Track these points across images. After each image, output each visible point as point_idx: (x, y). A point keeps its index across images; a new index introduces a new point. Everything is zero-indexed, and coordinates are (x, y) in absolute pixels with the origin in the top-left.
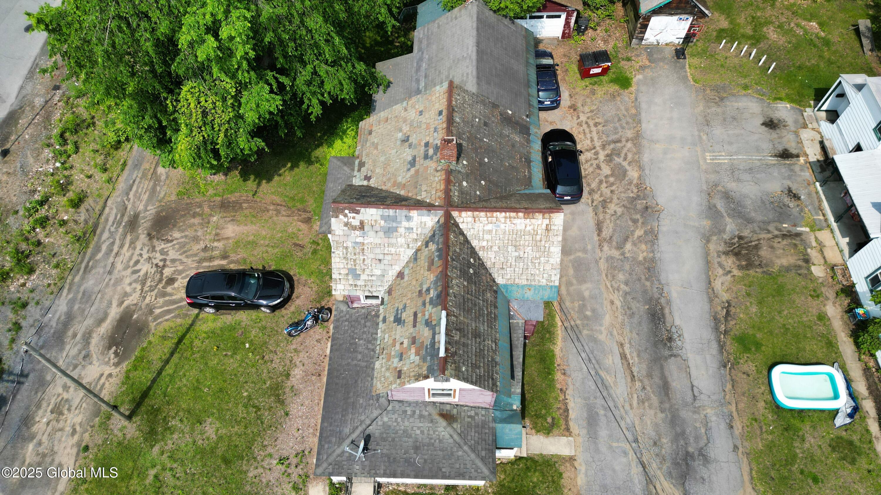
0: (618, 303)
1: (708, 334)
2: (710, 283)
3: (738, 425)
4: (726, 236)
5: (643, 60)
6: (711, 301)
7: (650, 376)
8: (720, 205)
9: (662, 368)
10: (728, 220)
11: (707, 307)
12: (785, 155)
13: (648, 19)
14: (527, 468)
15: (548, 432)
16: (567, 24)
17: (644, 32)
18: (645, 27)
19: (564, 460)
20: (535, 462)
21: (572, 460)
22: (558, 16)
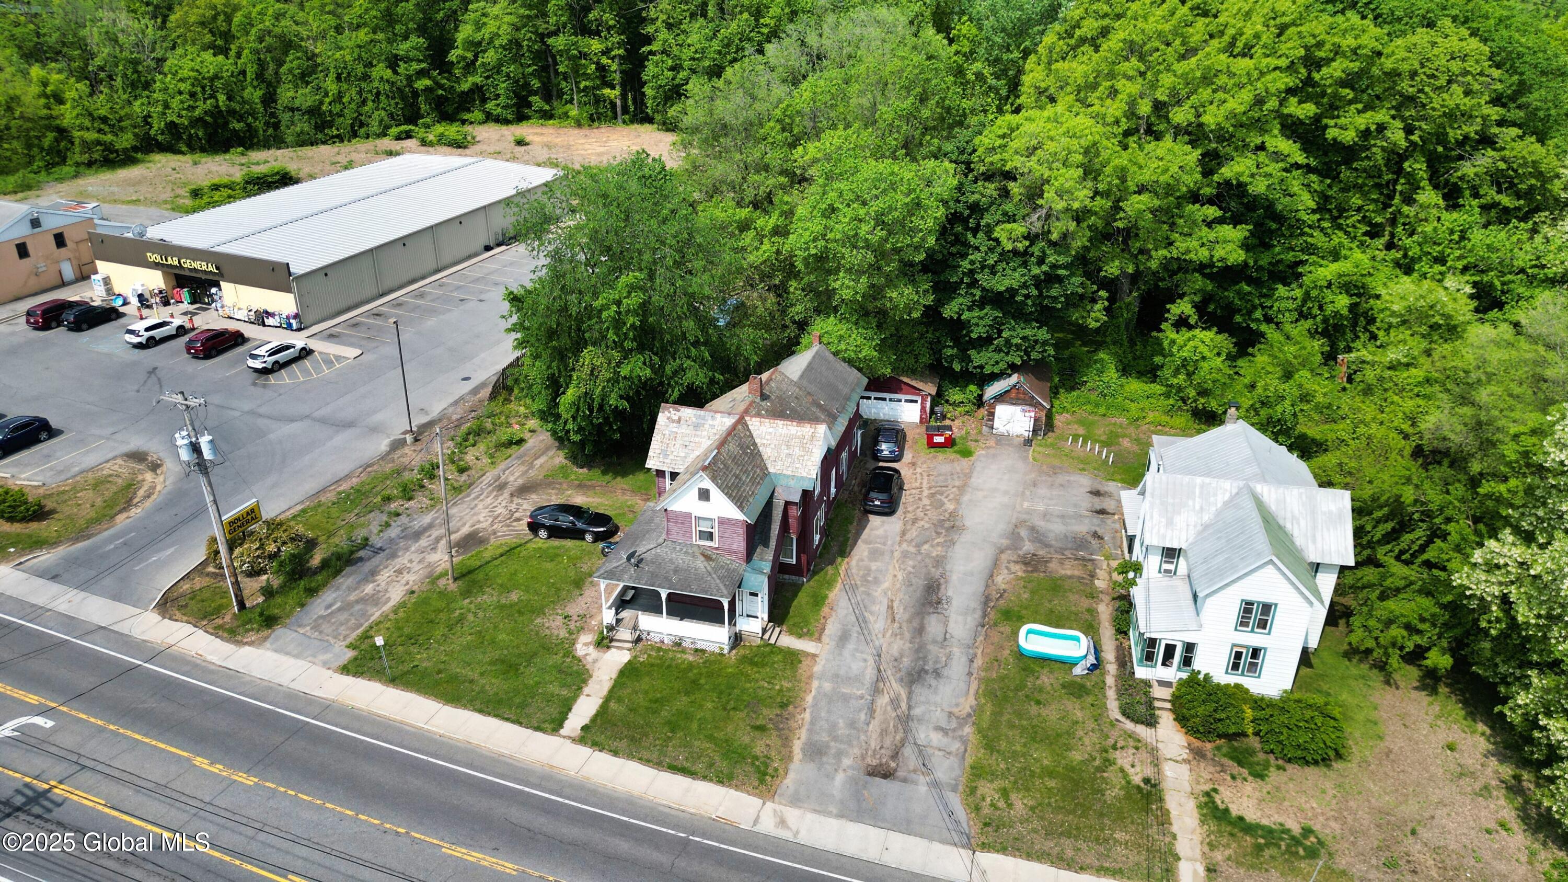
0: (900, 577)
1: (976, 604)
2: (992, 576)
3: (979, 662)
4: (1021, 553)
5: (992, 443)
6: (987, 586)
7: (910, 621)
8: (1024, 533)
9: (923, 618)
10: (1027, 543)
11: (982, 589)
12: (1102, 512)
13: (993, 407)
14: (772, 652)
15: (800, 636)
16: (923, 409)
17: (993, 420)
18: (992, 414)
19: (807, 654)
20: (781, 650)
21: (814, 656)
22: (916, 402)
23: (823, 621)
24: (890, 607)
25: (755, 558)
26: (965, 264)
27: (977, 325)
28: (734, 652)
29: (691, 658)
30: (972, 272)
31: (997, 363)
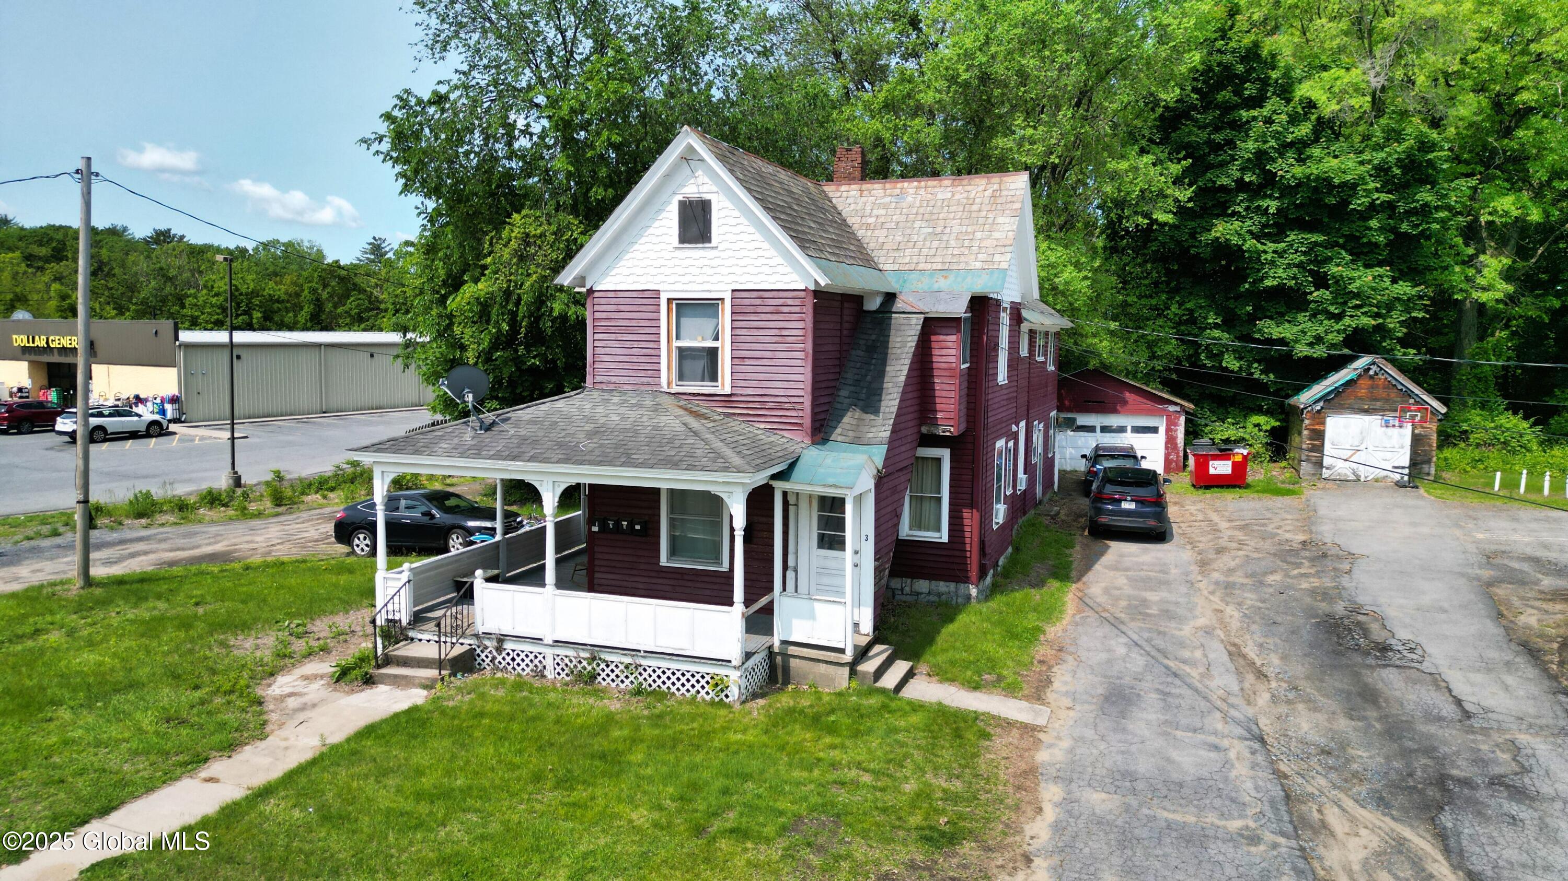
0: (1235, 613)
1: (1503, 656)
2: (1501, 616)
4: (1542, 588)
5: (1328, 485)
6: (1508, 630)
7: (1316, 679)
9: (1355, 674)
11: (1496, 633)
13: (1320, 418)
14: (884, 707)
15: (976, 687)
16: (1170, 441)
17: (1320, 449)
18: (1319, 435)
19: (1008, 724)
20: (916, 707)
21: (1028, 729)
22: (1154, 430)
23: (1037, 668)
24: (1235, 653)
25: (837, 434)
26: (1248, 147)
27: (1272, 263)
28: (761, 702)
29: (615, 706)
30: (1261, 157)
31: (1319, 339)
